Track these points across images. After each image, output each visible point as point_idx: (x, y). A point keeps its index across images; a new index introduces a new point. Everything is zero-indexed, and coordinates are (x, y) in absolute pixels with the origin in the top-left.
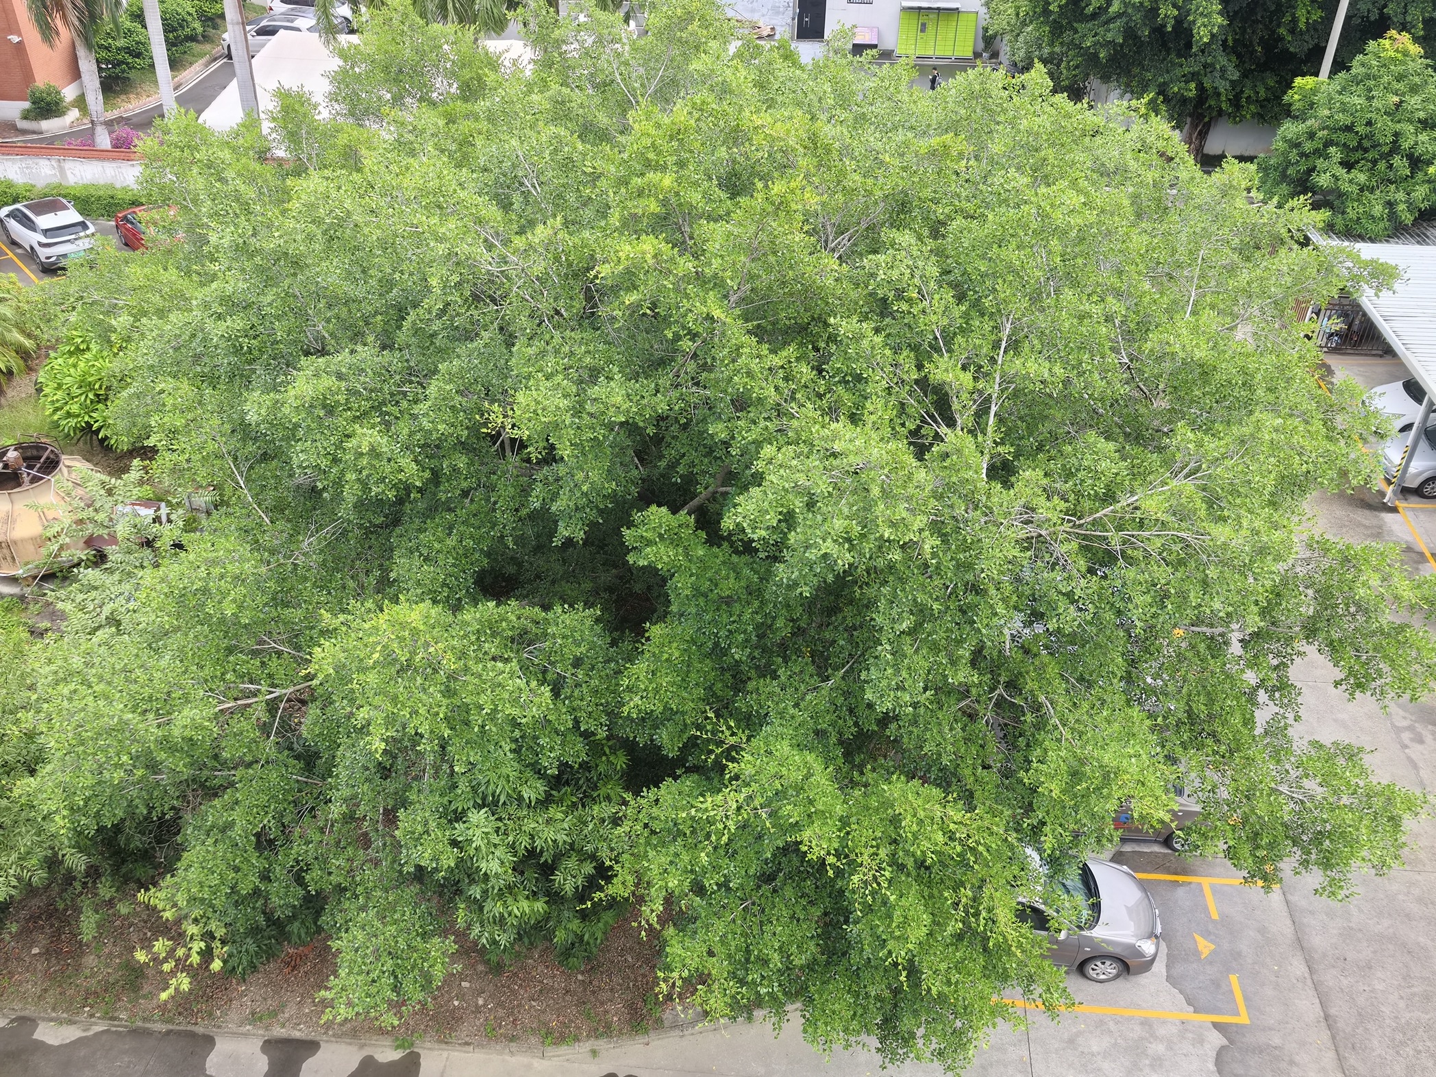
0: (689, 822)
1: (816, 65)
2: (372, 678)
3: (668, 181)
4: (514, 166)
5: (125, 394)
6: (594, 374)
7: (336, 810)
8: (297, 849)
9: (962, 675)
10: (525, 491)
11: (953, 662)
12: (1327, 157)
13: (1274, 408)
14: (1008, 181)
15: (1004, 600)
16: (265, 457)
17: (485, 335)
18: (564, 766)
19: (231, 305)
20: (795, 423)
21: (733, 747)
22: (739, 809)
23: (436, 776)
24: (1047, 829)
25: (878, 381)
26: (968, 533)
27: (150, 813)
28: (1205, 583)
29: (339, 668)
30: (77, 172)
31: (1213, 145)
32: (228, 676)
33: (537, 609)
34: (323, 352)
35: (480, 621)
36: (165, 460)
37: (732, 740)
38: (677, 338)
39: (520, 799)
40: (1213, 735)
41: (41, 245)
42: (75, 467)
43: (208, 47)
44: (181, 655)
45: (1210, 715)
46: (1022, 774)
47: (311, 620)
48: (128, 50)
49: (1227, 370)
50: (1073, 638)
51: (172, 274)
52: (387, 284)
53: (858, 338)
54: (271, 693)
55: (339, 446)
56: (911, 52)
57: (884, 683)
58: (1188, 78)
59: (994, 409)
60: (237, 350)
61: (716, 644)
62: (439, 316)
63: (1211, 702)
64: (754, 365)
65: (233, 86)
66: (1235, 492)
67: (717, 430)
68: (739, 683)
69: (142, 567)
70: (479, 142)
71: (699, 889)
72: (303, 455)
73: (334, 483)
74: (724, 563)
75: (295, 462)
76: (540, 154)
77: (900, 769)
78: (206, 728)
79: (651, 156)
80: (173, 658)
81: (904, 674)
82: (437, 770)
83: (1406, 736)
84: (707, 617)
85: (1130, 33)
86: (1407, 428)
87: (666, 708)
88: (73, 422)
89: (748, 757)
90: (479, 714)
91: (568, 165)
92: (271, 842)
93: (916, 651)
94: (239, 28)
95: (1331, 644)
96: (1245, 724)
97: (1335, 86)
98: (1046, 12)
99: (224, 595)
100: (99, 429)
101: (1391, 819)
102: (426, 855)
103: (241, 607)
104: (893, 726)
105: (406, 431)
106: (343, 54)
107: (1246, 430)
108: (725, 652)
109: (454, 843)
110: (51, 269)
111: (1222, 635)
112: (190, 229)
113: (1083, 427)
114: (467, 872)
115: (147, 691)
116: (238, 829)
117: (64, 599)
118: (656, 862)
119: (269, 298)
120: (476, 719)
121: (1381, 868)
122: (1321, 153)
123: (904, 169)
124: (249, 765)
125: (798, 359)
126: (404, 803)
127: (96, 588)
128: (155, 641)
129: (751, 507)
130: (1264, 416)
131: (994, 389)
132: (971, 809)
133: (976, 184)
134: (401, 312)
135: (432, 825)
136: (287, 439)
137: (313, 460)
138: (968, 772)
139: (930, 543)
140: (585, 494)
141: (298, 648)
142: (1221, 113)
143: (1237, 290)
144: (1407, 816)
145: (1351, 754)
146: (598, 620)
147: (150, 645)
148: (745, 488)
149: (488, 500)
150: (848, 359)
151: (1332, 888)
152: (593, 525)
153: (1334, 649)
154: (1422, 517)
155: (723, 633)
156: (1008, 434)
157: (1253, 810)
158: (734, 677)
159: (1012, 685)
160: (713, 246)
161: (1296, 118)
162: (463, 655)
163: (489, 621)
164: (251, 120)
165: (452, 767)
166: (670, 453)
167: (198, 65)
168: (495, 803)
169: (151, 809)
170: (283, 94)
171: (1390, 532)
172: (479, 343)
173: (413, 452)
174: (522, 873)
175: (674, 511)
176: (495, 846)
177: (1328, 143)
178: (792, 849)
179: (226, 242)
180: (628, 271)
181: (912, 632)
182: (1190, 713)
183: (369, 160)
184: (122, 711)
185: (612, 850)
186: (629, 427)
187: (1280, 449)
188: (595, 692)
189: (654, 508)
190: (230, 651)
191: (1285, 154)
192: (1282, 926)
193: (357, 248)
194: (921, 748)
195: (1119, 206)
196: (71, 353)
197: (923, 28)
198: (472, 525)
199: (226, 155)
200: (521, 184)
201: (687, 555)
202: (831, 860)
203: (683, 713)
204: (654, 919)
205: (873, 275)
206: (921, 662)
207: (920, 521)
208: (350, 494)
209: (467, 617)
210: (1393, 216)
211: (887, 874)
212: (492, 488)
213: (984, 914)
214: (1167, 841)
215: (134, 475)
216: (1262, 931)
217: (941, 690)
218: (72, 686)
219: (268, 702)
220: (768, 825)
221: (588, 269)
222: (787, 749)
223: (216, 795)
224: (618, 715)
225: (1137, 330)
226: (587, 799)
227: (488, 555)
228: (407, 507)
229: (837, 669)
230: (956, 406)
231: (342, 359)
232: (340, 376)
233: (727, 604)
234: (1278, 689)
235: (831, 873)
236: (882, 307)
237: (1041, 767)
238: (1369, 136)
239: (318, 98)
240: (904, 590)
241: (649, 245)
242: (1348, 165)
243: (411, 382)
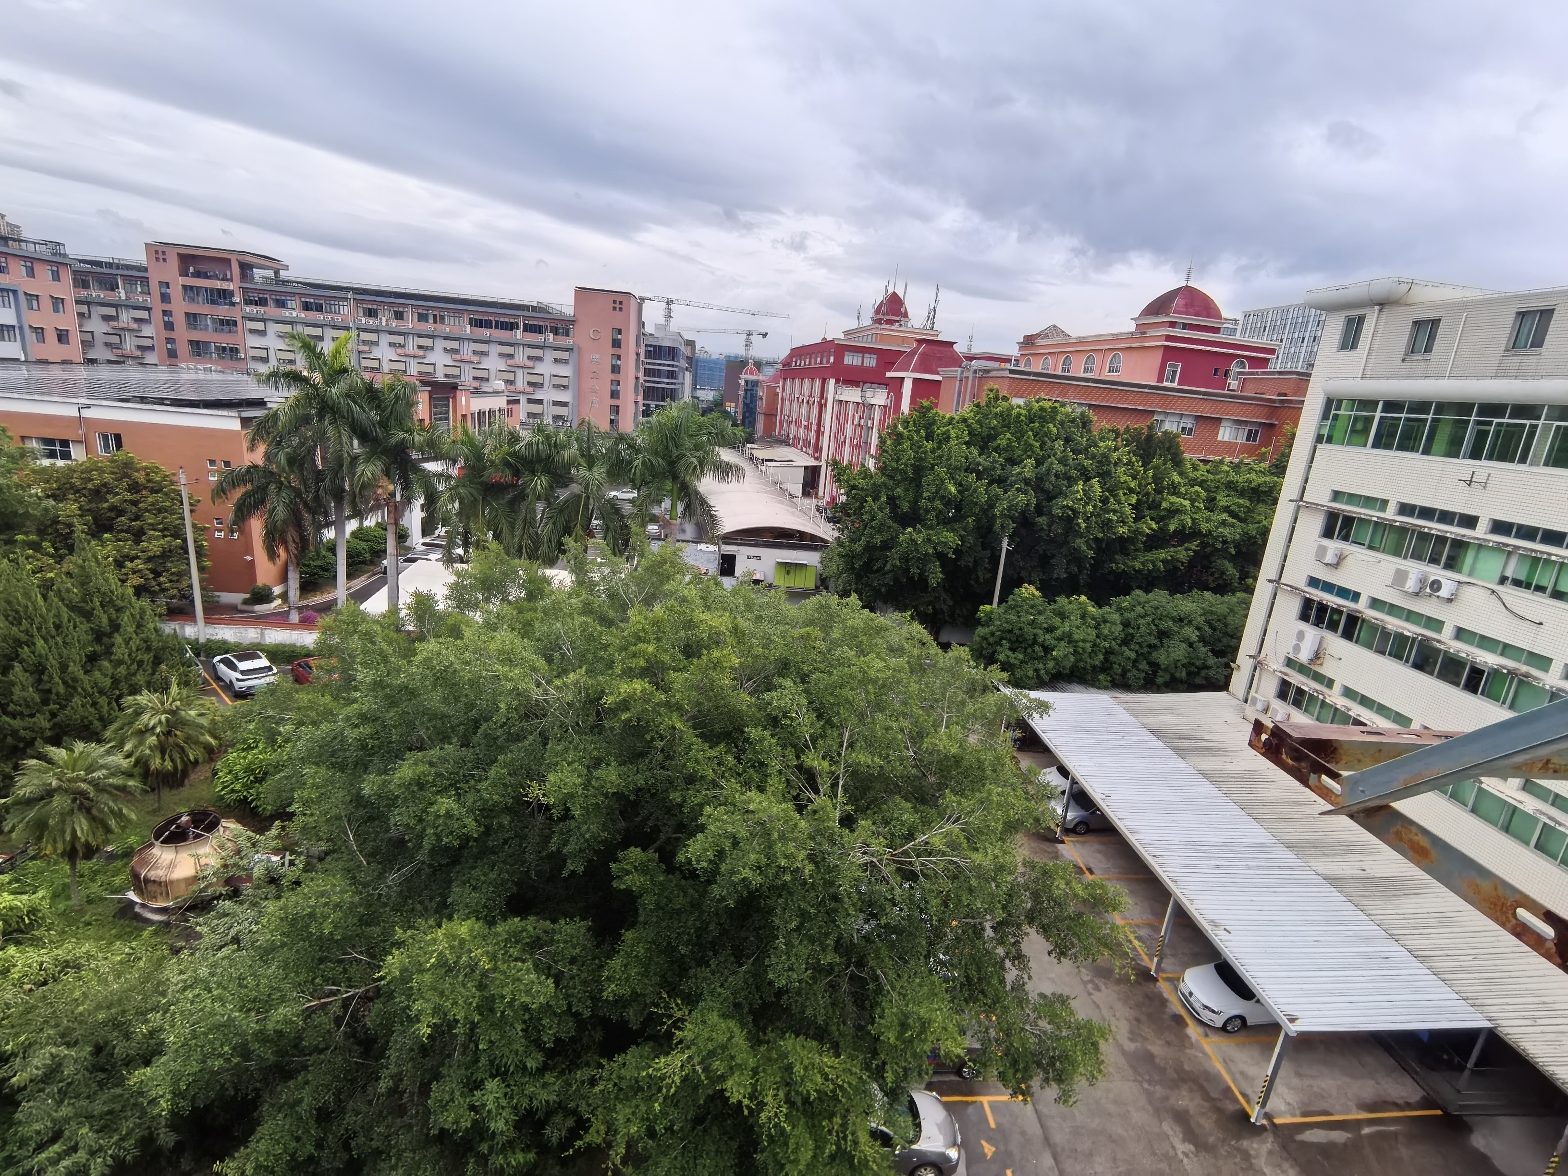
0: (647, 1080)
1: (734, 589)
2: (427, 978)
3: (651, 649)
4: (557, 638)
5: (278, 776)
6: (597, 763)
7: (383, 1086)
8: (349, 1119)
9: (829, 958)
10: (547, 839)
11: (824, 950)
12: (1001, 645)
13: (996, 782)
14: (843, 653)
15: (854, 905)
16: (371, 819)
17: (531, 738)
18: (558, 1041)
19: (364, 718)
20: (725, 792)
21: (679, 1020)
22: (682, 1066)
23: (464, 1053)
24: (888, 1067)
25: (775, 765)
26: (832, 860)
27: (236, 1094)
28: (971, 890)
29: (403, 970)
30: (272, 636)
31: (944, 638)
32: (317, 981)
33: (548, 922)
34: (421, 749)
35: (508, 932)
36: (299, 820)
37: (679, 1014)
38: (653, 739)
39: (525, 1068)
40: (983, 992)
41: (238, 680)
42: (230, 827)
43: (372, 568)
44: (285, 965)
45: (979, 979)
46: (870, 1027)
47: (387, 933)
48: (321, 567)
49: (969, 760)
50: (894, 930)
51: (328, 698)
52: (471, 706)
53: (762, 740)
54: (347, 992)
55: (424, 811)
56: (781, 584)
57: (780, 966)
58: (929, 603)
59: (841, 783)
60: (364, 747)
61: (669, 943)
62: (502, 727)
63: (979, 970)
64: (700, 756)
65: (384, 591)
66: (981, 832)
67: (675, 796)
68: (683, 969)
69: (266, 898)
70: (537, 625)
71: (651, 1133)
72: (399, 818)
73: (417, 836)
74: (676, 885)
75: (392, 821)
76: (574, 631)
77: (790, 1028)
78: (293, 1022)
79: (642, 634)
80: (278, 968)
81: (793, 959)
82: (465, 1047)
83: (1090, 986)
84: (664, 924)
85: (896, 580)
86: (1063, 793)
87: (634, 992)
88: (234, 796)
89: (689, 1026)
90: (502, 1002)
91: (591, 638)
92: (329, 1115)
93: (800, 943)
94: (394, 559)
95: (1043, 927)
96: (1000, 984)
97: (1002, 610)
98: (853, 568)
99: (325, 918)
100: (253, 801)
101: (1093, 1044)
102: (450, 1119)
103: (336, 927)
104: (785, 997)
105: (471, 800)
106: (458, 574)
107: (984, 795)
108: (675, 949)
109: (472, 1108)
110: (240, 695)
111: (980, 924)
112: (344, 671)
113: (891, 793)
114: (479, 1131)
115: (254, 993)
116: (304, 1105)
117: (201, 924)
118: (623, 1111)
119: (392, 714)
120: (499, 1006)
121: (1092, 1080)
122: (999, 643)
123: (786, 645)
124: (321, 1051)
125: (726, 753)
126: (437, 1076)
127: (228, 915)
128: (266, 953)
129: (697, 847)
130: (992, 787)
131: (841, 771)
132: (838, 1056)
133: (824, 655)
134: (476, 724)
135: (457, 1094)
136: (388, 806)
137: (406, 820)
138: (834, 1028)
139: (809, 868)
140: (587, 841)
141: (373, 957)
142: (945, 622)
143: (969, 715)
144: (1101, 1042)
145: (1063, 1000)
146: (589, 929)
147: (261, 958)
148: (692, 835)
149: (520, 846)
150: (756, 752)
151: (1064, 1098)
152: (590, 861)
153: (1045, 930)
154: (1078, 846)
155: (674, 936)
156: (852, 799)
157: (1012, 1044)
158: (679, 966)
159: (860, 964)
160: (676, 686)
161: (983, 625)
162: (493, 958)
163: (514, 932)
164: (394, 609)
165: (477, 1046)
166: (644, 813)
167: (363, 578)
168: (506, 1073)
169: (237, 1090)
170: (417, 595)
171: (1062, 855)
172: (526, 743)
173: (474, 814)
174: (520, 1130)
175: (644, 850)
176: (503, 1108)
177: (1002, 638)
178: (721, 1096)
179: (368, 680)
180: (624, 700)
181: (798, 929)
182: (967, 977)
183: (467, 633)
184: (231, 1010)
185: (589, 1105)
186: (618, 796)
187: (1002, 806)
188: (584, 983)
189: (632, 849)
190: (321, 960)
191: (980, 643)
192: (1034, 1129)
193: (454, 685)
194: (804, 1012)
195: (903, 668)
196: (243, 750)
197: (788, 573)
198: (508, 864)
199: (377, 628)
200: (561, 648)
201: (652, 880)
202: (746, 1102)
203: (644, 995)
204: (618, 1161)
205: (770, 704)
206: (804, 950)
207: (802, 855)
208: (427, 843)
209: (499, 929)
210: (1039, 676)
211: (784, 1110)
212: (524, 837)
213: (850, 1137)
214: (959, 1072)
215: (274, 832)
216: (1023, 1133)
217: (818, 970)
218: (197, 991)
219: (344, 999)
220: (703, 1078)
221: (600, 699)
222: (716, 1018)
223: (291, 1077)
224: (599, 999)
225: (917, 737)
226: (574, 1065)
227: (516, 884)
228: (465, 853)
229: (748, 958)
230: (819, 781)
231: (434, 753)
232: (431, 764)
233: (678, 914)
234: (1017, 959)
235: (746, 1112)
236: (774, 722)
237: (882, 1021)
238: (1022, 635)
239: (439, 597)
240: (792, 900)
241: (638, 686)
242: (1013, 650)
243: (478, 768)
